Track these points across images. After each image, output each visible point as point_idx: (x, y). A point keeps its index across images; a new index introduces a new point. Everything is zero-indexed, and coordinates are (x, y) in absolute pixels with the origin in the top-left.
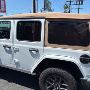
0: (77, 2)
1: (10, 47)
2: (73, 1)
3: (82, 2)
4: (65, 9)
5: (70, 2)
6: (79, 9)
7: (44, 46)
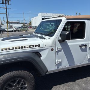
0: (3, 1)
6: (6, 8)
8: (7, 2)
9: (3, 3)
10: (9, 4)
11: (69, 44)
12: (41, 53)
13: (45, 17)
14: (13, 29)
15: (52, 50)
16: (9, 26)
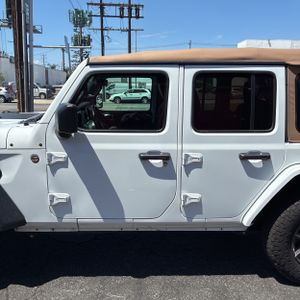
0: (122, 9)
1: (166, 158)
2: (110, 5)
3: (137, 10)
4: (76, 26)
5: (102, 6)
6: (129, 30)
7: (286, 141)
8: (133, 11)
9: (122, 16)
10: (138, 17)
11: (95, 146)
14: (144, 95)
16: (133, 85)
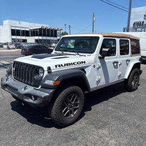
11: (106, 61)
12: (85, 70)
13: (25, 28)
15: (94, 66)
